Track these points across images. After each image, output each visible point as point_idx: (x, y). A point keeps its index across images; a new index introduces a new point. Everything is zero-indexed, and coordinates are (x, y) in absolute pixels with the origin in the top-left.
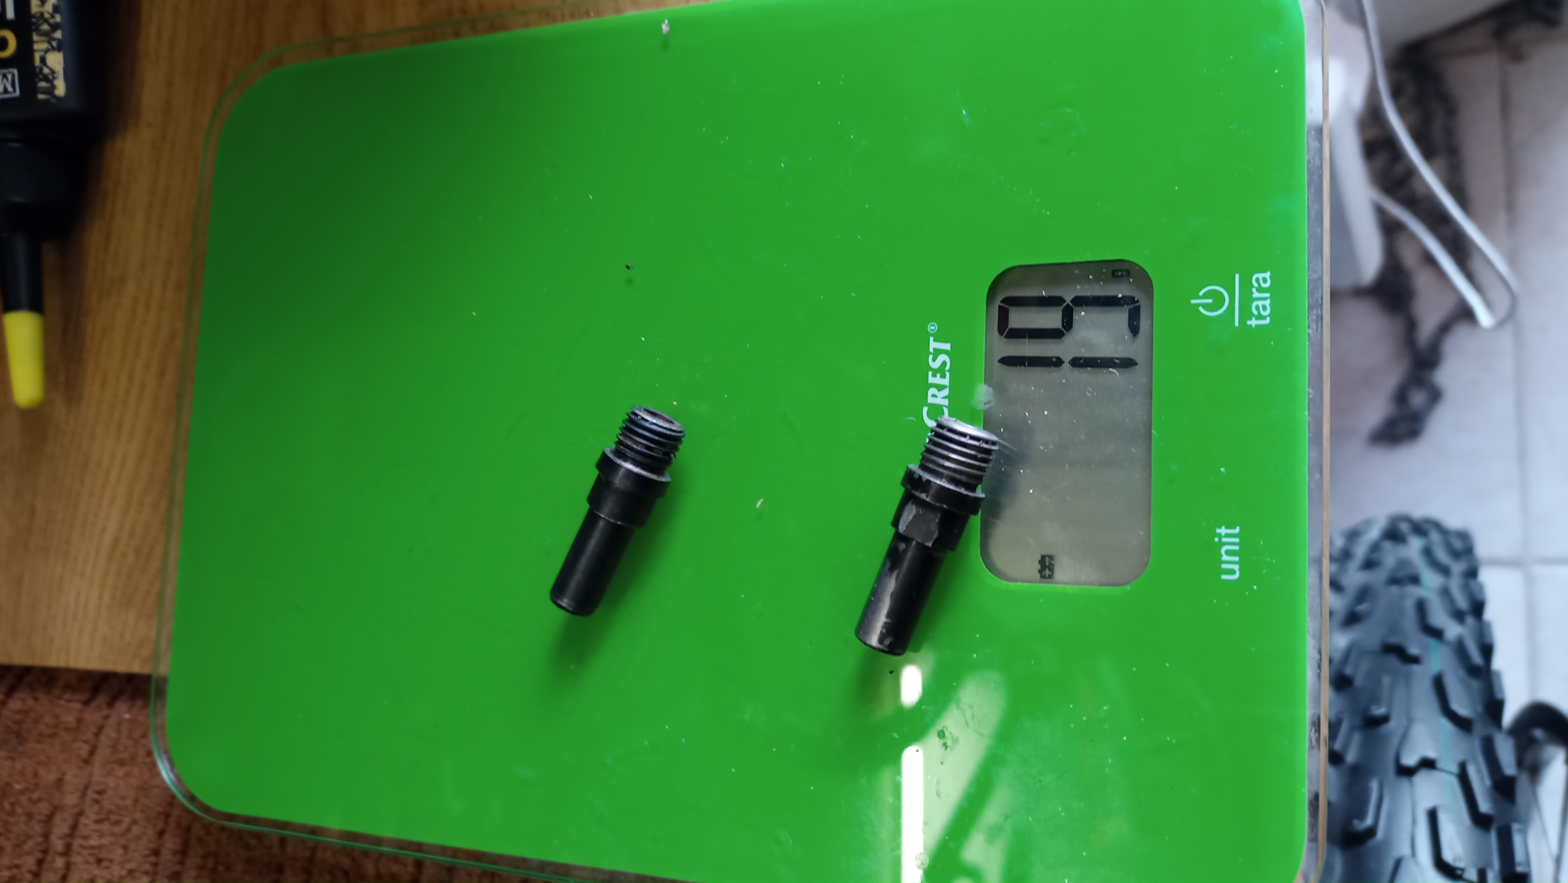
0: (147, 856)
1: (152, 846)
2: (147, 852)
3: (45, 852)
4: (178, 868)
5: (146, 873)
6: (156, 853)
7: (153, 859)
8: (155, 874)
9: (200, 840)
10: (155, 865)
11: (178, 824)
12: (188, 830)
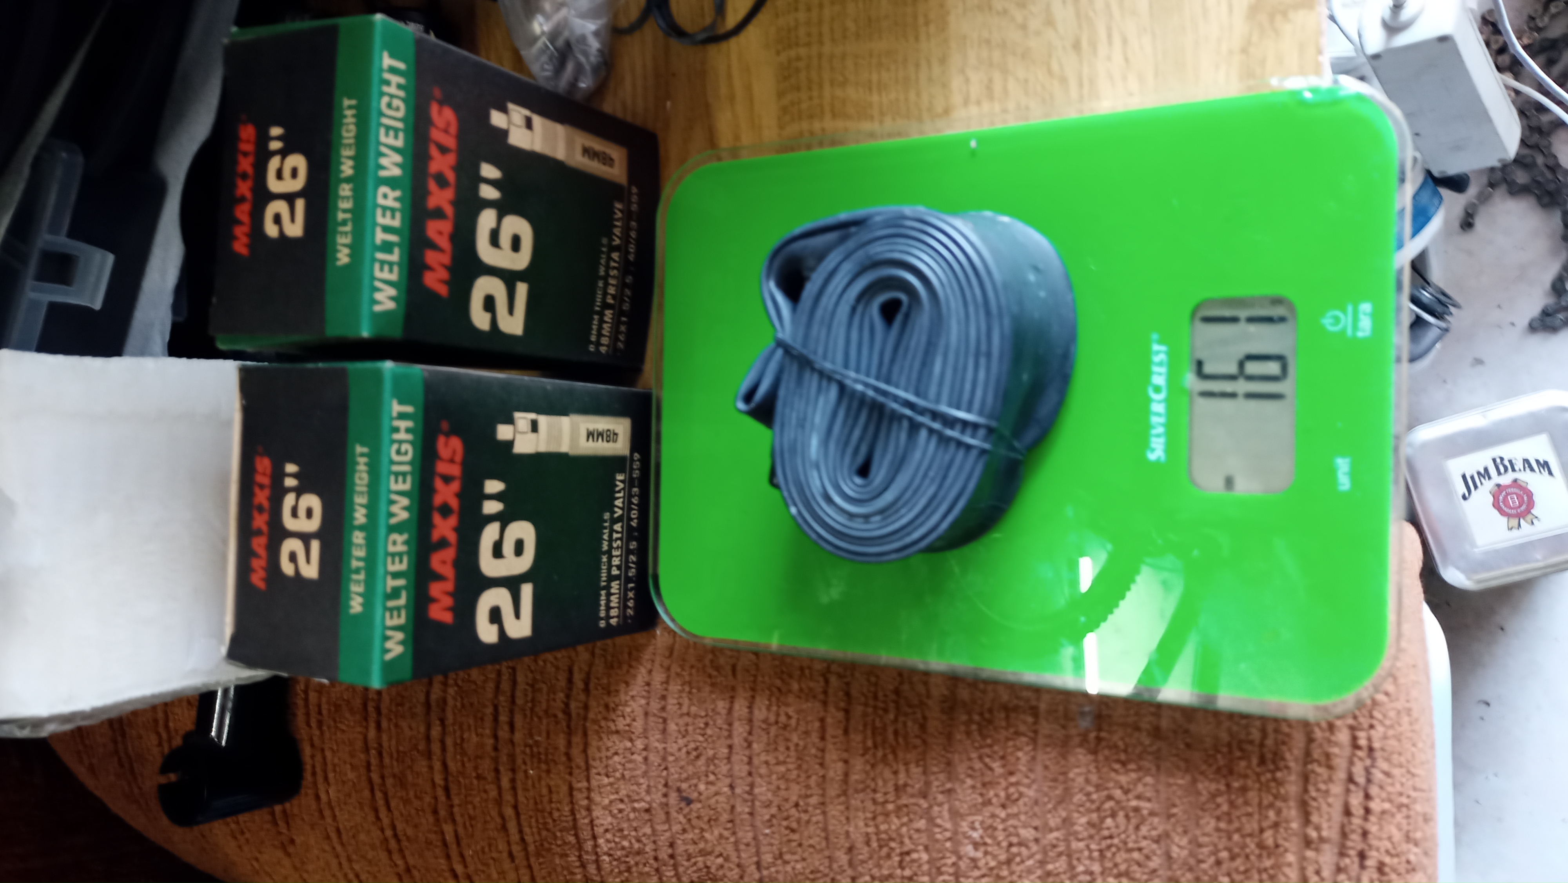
0: (643, 686)
1: (646, 679)
2: (644, 684)
3: (570, 689)
4: (665, 693)
5: (643, 697)
6: (648, 684)
7: (646, 688)
8: (649, 698)
9: (678, 675)
10: (648, 692)
11: (662, 666)
12: (668, 669)
